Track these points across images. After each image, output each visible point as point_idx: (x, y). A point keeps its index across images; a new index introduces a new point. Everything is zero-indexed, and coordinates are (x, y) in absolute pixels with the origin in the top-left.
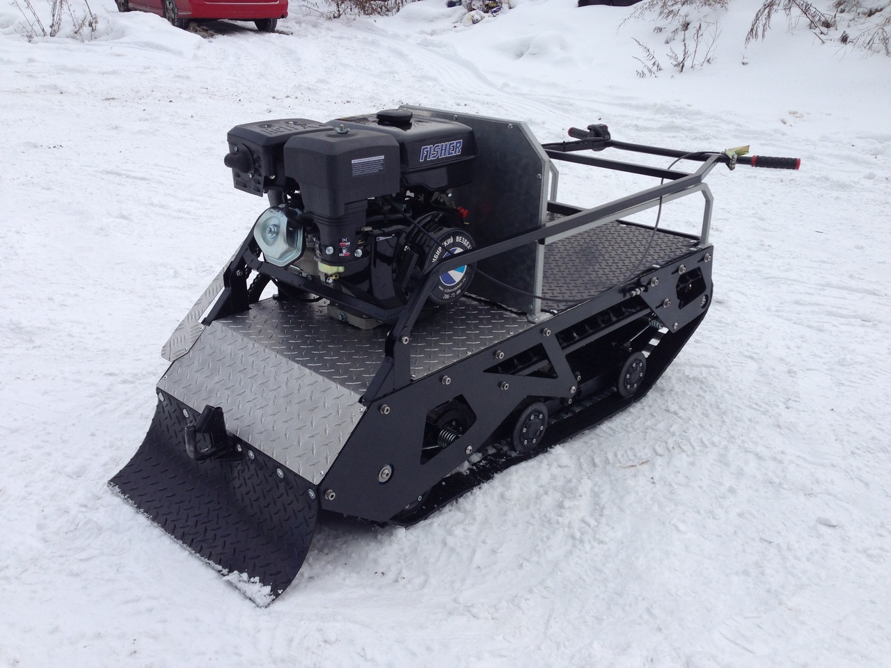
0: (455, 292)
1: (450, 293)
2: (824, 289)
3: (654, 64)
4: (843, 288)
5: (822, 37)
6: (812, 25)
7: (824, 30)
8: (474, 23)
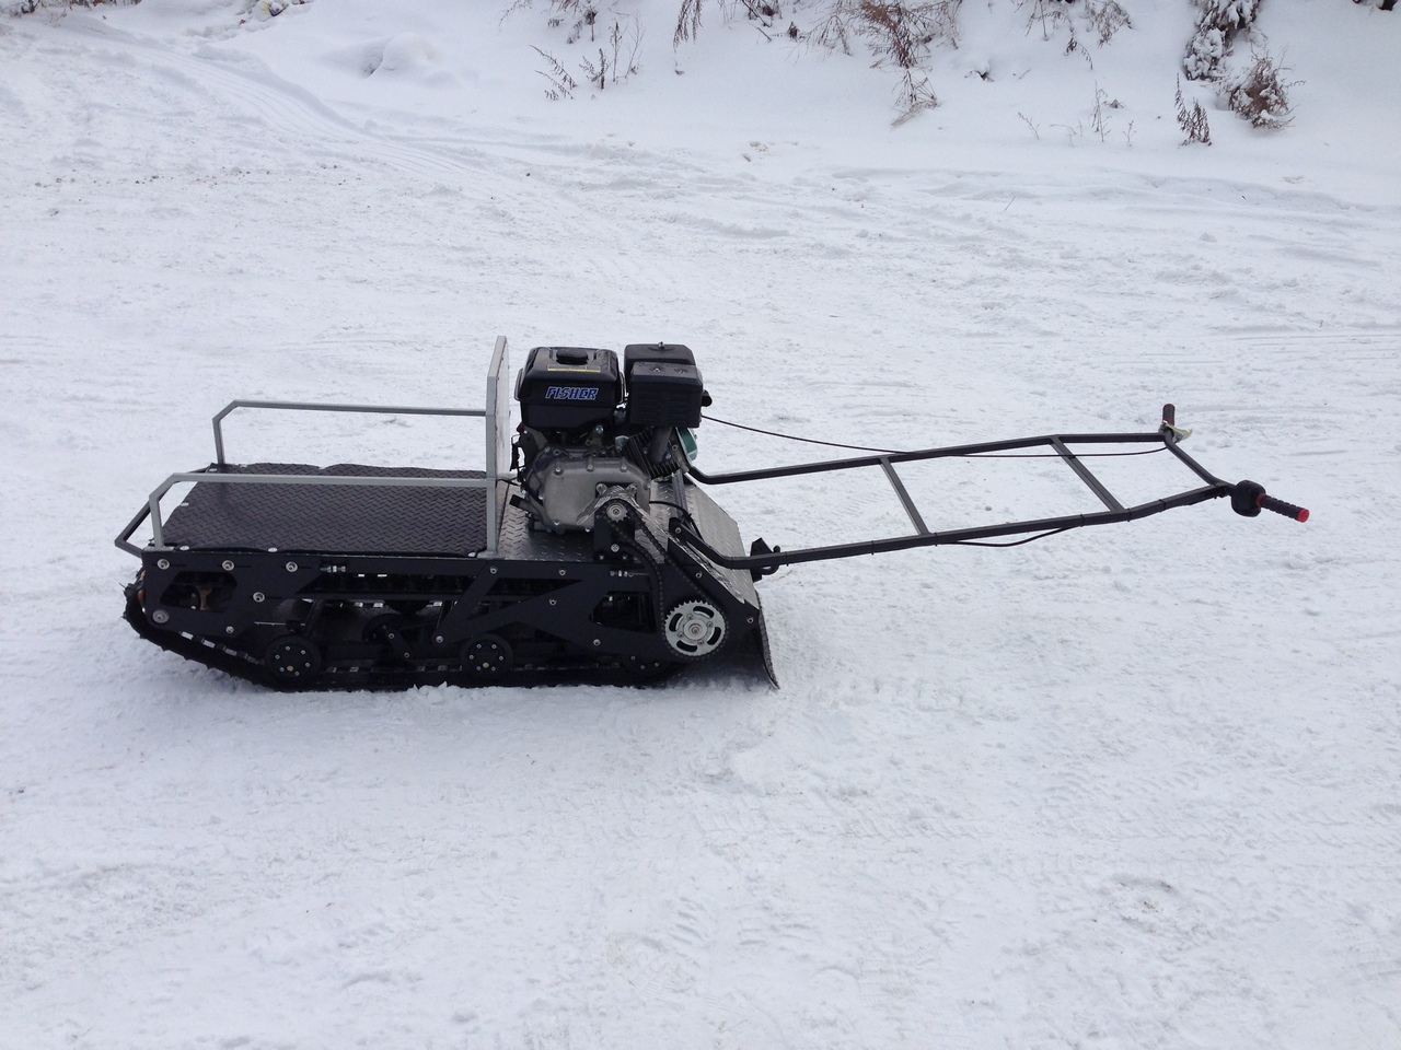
2: (863, 389)
3: (565, 79)
4: (878, 384)
5: (765, 29)
6: (751, 15)
7: (767, 19)
8: (273, 15)
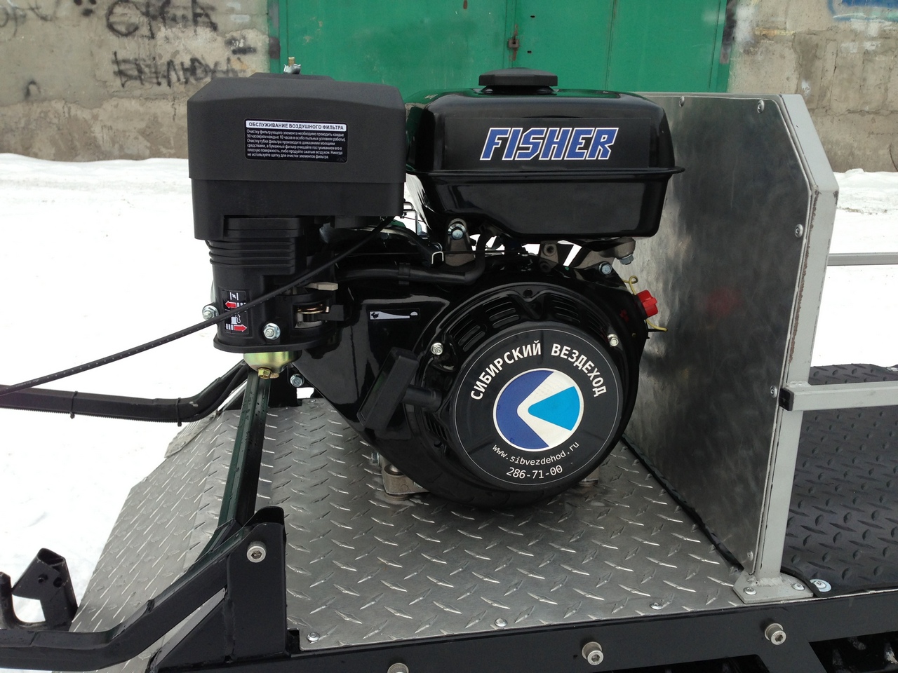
0: (546, 468)
1: (528, 469)
